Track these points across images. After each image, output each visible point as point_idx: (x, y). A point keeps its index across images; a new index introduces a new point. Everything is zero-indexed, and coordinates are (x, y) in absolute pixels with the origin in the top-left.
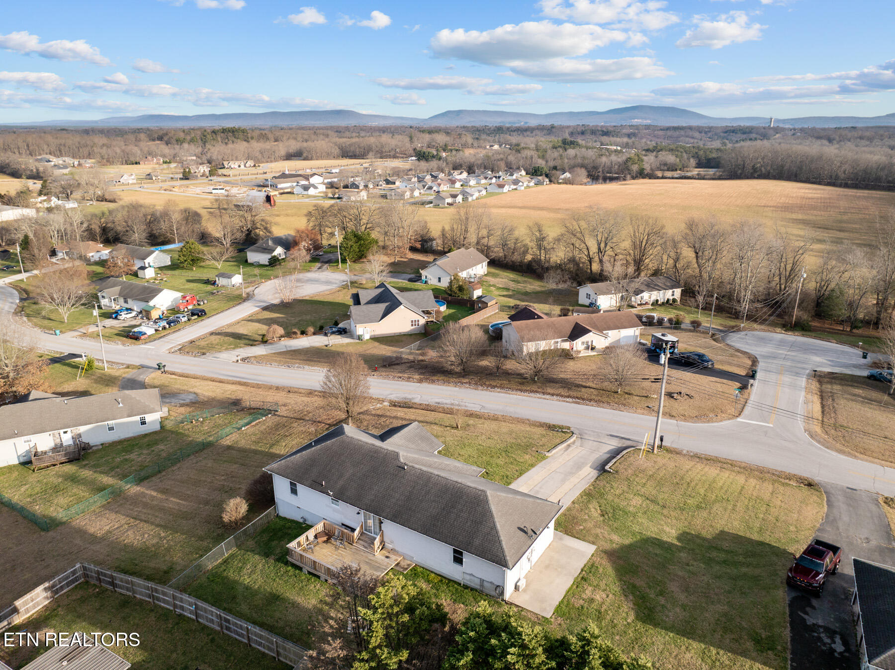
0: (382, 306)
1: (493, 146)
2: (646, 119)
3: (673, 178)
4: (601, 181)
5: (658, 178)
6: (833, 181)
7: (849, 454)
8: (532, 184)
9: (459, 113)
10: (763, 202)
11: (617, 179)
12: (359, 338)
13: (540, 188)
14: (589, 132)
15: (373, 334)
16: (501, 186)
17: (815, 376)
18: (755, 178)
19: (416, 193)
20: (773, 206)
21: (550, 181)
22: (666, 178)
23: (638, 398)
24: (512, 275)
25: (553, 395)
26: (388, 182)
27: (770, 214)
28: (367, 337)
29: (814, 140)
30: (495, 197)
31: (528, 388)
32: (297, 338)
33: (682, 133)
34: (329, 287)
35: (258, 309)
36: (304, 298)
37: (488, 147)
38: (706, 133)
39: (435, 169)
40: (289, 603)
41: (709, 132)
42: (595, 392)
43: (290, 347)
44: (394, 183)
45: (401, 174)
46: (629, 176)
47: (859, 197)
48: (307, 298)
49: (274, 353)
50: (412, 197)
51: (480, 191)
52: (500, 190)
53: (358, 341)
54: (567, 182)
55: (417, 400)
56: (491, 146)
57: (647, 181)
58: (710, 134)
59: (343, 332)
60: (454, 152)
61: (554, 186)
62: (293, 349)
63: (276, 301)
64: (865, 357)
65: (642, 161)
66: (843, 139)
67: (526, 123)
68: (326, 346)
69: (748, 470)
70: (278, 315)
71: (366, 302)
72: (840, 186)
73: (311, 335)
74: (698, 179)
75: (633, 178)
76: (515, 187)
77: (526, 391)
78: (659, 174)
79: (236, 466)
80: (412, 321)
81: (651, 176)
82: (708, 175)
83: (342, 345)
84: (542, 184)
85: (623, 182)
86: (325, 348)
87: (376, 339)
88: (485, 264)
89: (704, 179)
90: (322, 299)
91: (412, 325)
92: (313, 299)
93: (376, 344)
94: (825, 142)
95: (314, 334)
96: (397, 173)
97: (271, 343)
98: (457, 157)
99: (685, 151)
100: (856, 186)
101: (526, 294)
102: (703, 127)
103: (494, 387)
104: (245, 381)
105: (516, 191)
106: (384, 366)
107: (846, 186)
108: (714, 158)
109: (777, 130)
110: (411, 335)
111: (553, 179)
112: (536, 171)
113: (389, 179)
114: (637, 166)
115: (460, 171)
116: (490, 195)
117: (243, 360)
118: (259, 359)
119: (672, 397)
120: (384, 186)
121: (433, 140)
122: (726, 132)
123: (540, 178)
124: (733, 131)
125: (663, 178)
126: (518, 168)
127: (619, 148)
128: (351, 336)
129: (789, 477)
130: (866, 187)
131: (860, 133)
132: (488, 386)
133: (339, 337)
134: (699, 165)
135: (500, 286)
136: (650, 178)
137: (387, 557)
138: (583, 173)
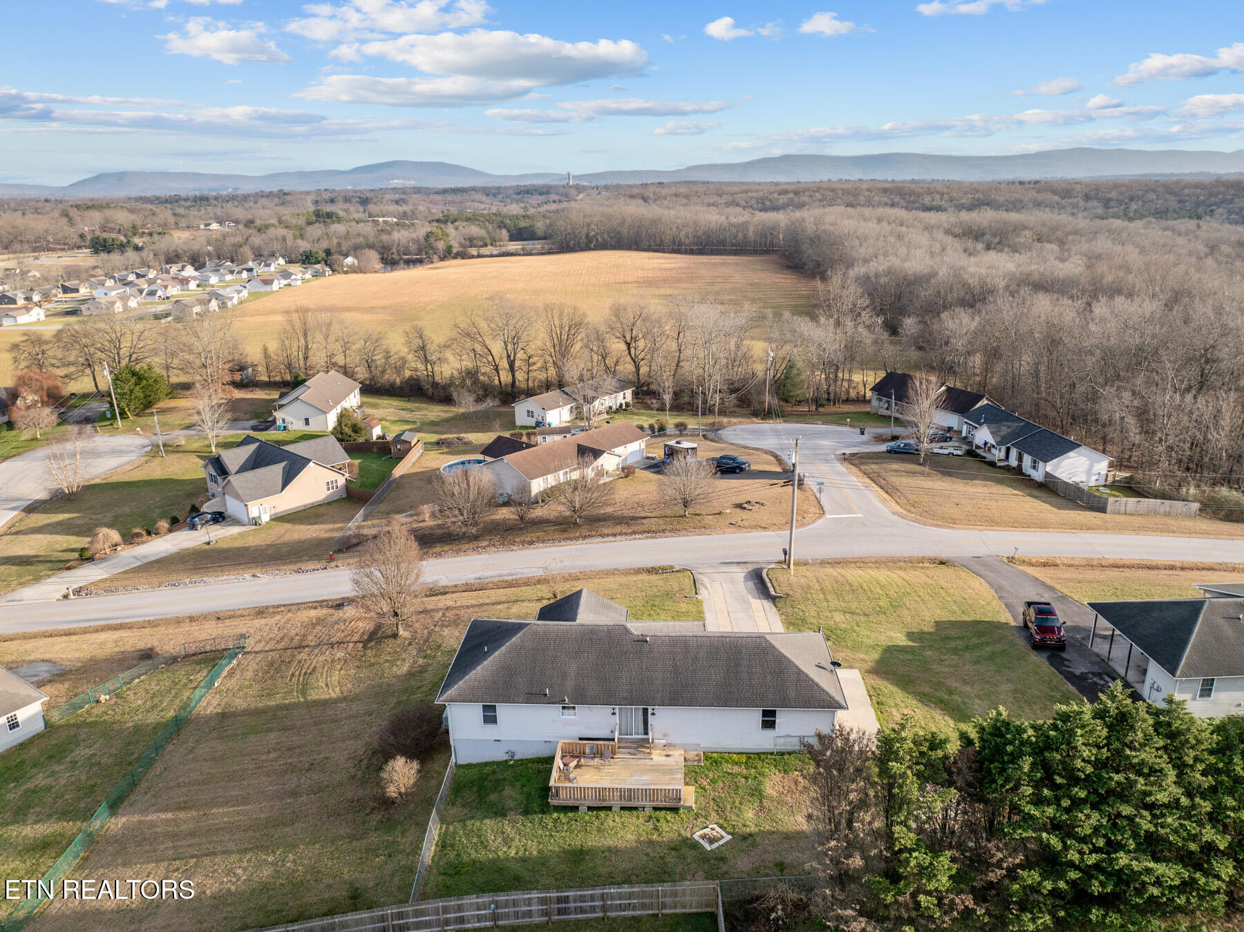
0: (277, 470)
1: (209, 225)
2: (409, 179)
3: (492, 256)
4: (402, 266)
5: (473, 257)
6: (677, 247)
7: (947, 527)
8: (308, 276)
9: (121, 177)
10: (621, 278)
11: (420, 261)
12: (255, 522)
13: (322, 281)
14: (340, 198)
15: (273, 512)
16: (268, 282)
17: (845, 459)
18: (591, 249)
19: (133, 303)
20: (636, 282)
21: (333, 271)
22: (483, 256)
23: (710, 517)
24: (395, 402)
25: (615, 535)
26: (66, 290)
27: (635, 291)
28: (265, 518)
29: (628, 200)
30: (265, 298)
31: (578, 534)
32: (143, 543)
33: (466, 196)
34: (125, 459)
35: (15, 513)
36: (93, 482)
37: (202, 227)
38: (494, 195)
39: (137, 265)
40: (603, 852)
41: (499, 193)
42: (661, 521)
43: (145, 557)
44: (77, 291)
45: (84, 276)
46: (435, 258)
47: (716, 264)
48: (97, 481)
49: (125, 572)
50: (126, 308)
51: (239, 292)
52: (267, 288)
53: (253, 527)
54: (354, 270)
55: (444, 581)
56: (207, 225)
57: (459, 261)
58: (500, 197)
59: (219, 518)
60: (156, 237)
61: (339, 277)
62: (153, 559)
63: (42, 495)
64: (862, 433)
65: (447, 235)
66: (658, 198)
67: (236, 189)
68: (208, 543)
69: (880, 563)
70: (67, 516)
71: (237, 468)
72: (685, 253)
73: (166, 534)
74: (524, 255)
75: (442, 259)
76: (286, 282)
77: (576, 538)
78: (474, 251)
79: (272, 735)
80: (328, 483)
81: (463, 255)
82: (534, 249)
83: (233, 538)
84: (323, 274)
85: (431, 266)
86: (207, 547)
87: (280, 519)
88: (357, 391)
89: (530, 254)
90: (126, 478)
91: (328, 489)
92: (110, 480)
93: (287, 526)
94: (641, 202)
95: (170, 531)
96: (73, 272)
97: (102, 560)
98: (163, 244)
99: (487, 220)
100: (701, 252)
101: (433, 423)
102: (489, 188)
103: (531, 543)
104: (119, 622)
105: (291, 288)
106: (340, 551)
107: (691, 252)
108: (526, 228)
109: (580, 189)
110: (329, 504)
111: (336, 267)
112: (307, 257)
113: (66, 284)
114: (442, 242)
115: (180, 265)
116: (255, 296)
117: (78, 592)
118: (108, 587)
119: (745, 508)
120: (61, 295)
121: (107, 220)
122: (519, 194)
123: (318, 266)
124: (528, 192)
125: (479, 256)
126: (273, 255)
127: (395, 220)
128: (236, 522)
129: (921, 560)
130: (713, 252)
131: (673, 190)
132: (523, 543)
133: (216, 527)
134: (513, 238)
135: (392, 418)
136: (463, 258)
137: (668, 756)
138: (373, 256)
